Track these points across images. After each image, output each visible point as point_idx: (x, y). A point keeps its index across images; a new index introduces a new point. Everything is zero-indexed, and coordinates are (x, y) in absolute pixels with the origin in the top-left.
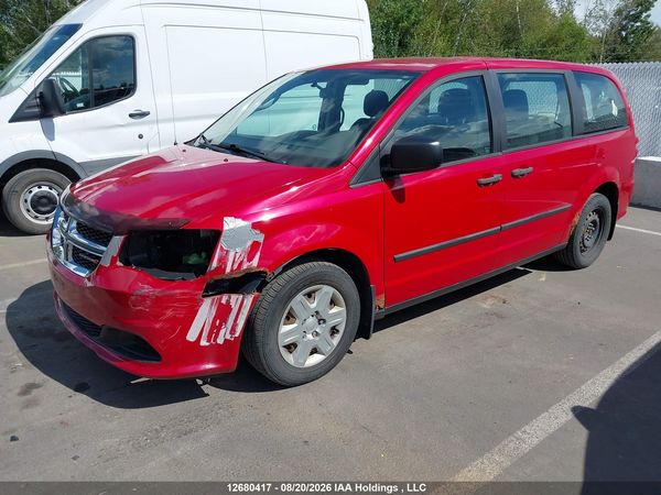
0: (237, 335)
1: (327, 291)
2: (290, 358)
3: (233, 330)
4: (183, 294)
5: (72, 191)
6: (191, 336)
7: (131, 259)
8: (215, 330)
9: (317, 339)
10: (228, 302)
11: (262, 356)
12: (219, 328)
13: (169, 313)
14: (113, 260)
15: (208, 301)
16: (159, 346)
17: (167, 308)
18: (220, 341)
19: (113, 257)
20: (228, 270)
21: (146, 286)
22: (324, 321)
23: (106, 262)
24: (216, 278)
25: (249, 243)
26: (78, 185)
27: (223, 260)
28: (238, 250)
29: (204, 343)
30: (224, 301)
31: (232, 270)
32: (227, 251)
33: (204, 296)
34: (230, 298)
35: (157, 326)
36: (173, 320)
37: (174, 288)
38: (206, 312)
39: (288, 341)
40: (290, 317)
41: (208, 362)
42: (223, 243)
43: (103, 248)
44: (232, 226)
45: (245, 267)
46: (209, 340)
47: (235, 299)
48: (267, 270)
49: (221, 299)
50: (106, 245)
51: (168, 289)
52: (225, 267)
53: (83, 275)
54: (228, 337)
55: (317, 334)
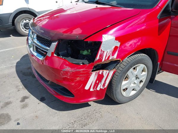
0: (105, 87)
1: (142, 66)
2: (124, 94)
3: (104, 85)
4: (83, 71)
5: (34, 21)
6: (87, 88)
7: (60, 53)
8: (96, 85)
9: (135, 85)
10: (102, 73)
11: (114, 94)
12: (98, 84)
13: (78, 79)
14: (52, 54)
15: (94, 73)
16: (73, 91)
17: (77, 77)
18: (98, 89)
19: (52, 52)
20: (103, 60)
21: (68, 67)
22: (138, 78)
23: (49, 55)
24: (98, 63)
25: (113, 47)
26: (36, 18)
27: (101, 56)
28: (108, 51)
29: (92, 90)
30: (100, 73)
31: (105, 60)
32: (104, 51)
33: (93, 71)
34: (103, 72)
35: (73, 84)
36: (80, 81)
37: (80, 68)
38: (93, 78)
39: (124, 88)
40: (127, 78)
41: (93, 97)
42: (102, 47)
43: (48, 48)
44: (106, 39)
45: (110, 58)
46: (94, 89)
47: (105, 72)
48: (120, 60)
49: (99, 72)
50: (49, 47)
51: (77, 68)
52: (102, 59)
53: (40, 59)
54: (102, 87)
55: (135, 83)
